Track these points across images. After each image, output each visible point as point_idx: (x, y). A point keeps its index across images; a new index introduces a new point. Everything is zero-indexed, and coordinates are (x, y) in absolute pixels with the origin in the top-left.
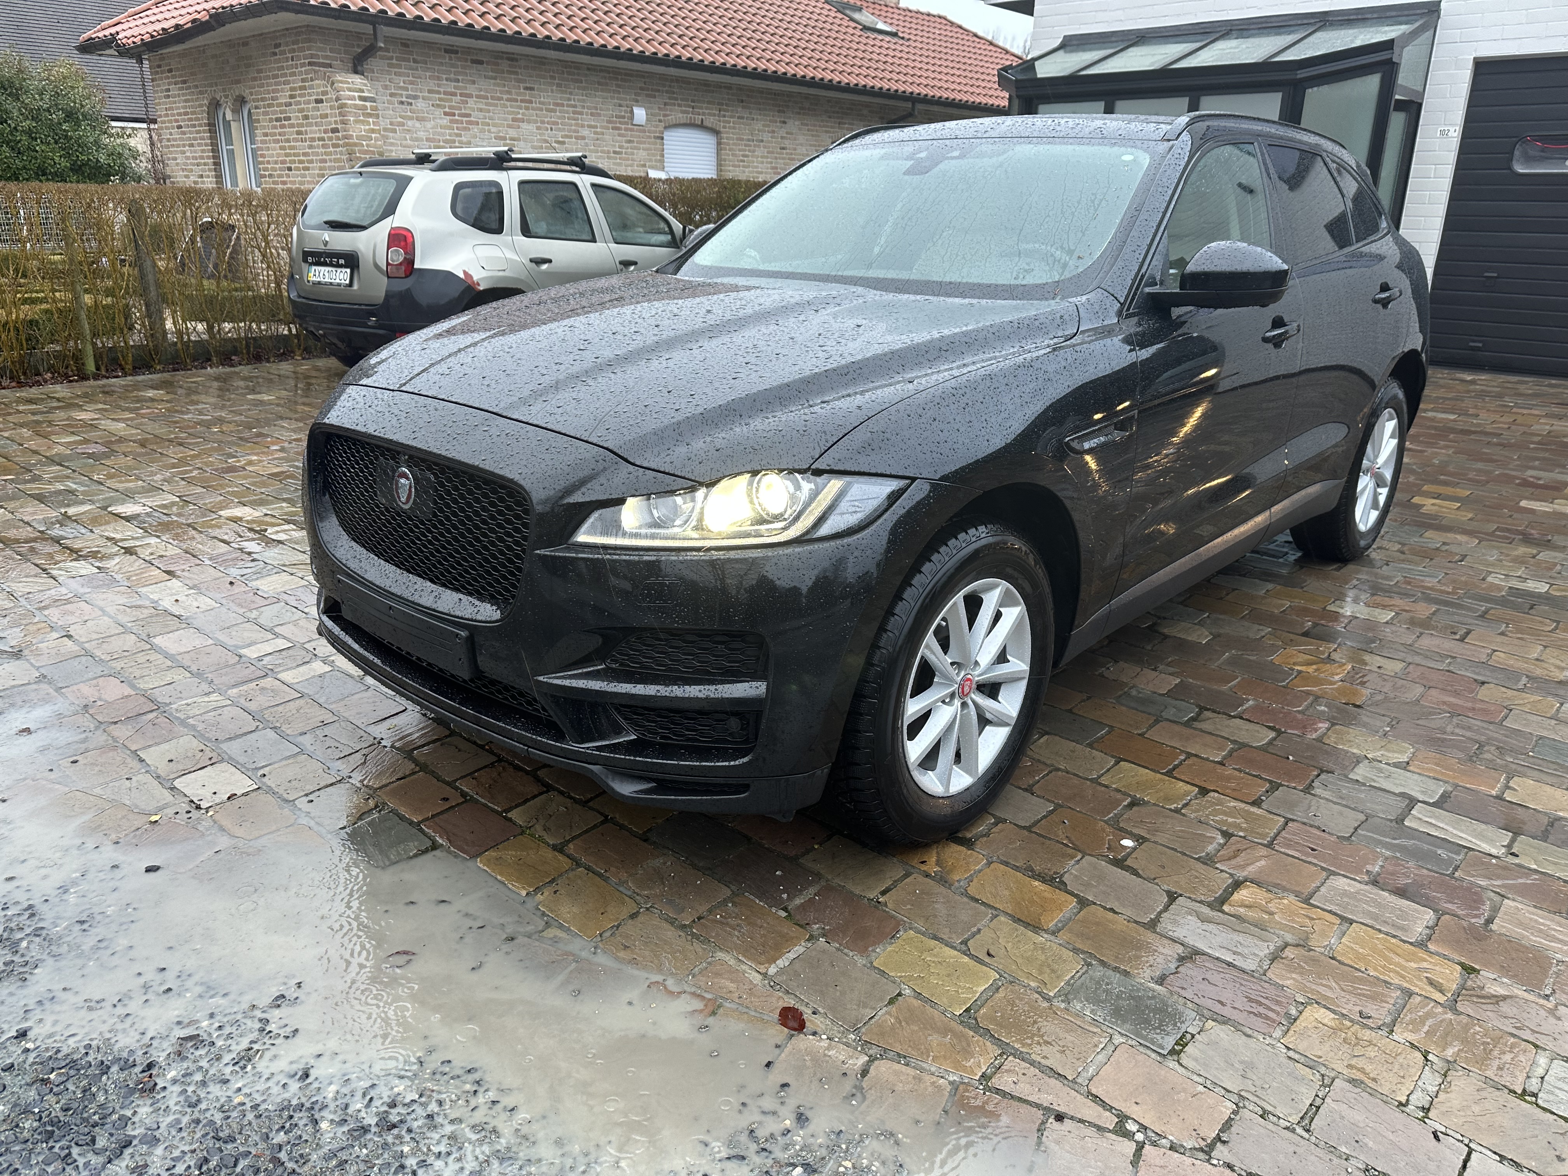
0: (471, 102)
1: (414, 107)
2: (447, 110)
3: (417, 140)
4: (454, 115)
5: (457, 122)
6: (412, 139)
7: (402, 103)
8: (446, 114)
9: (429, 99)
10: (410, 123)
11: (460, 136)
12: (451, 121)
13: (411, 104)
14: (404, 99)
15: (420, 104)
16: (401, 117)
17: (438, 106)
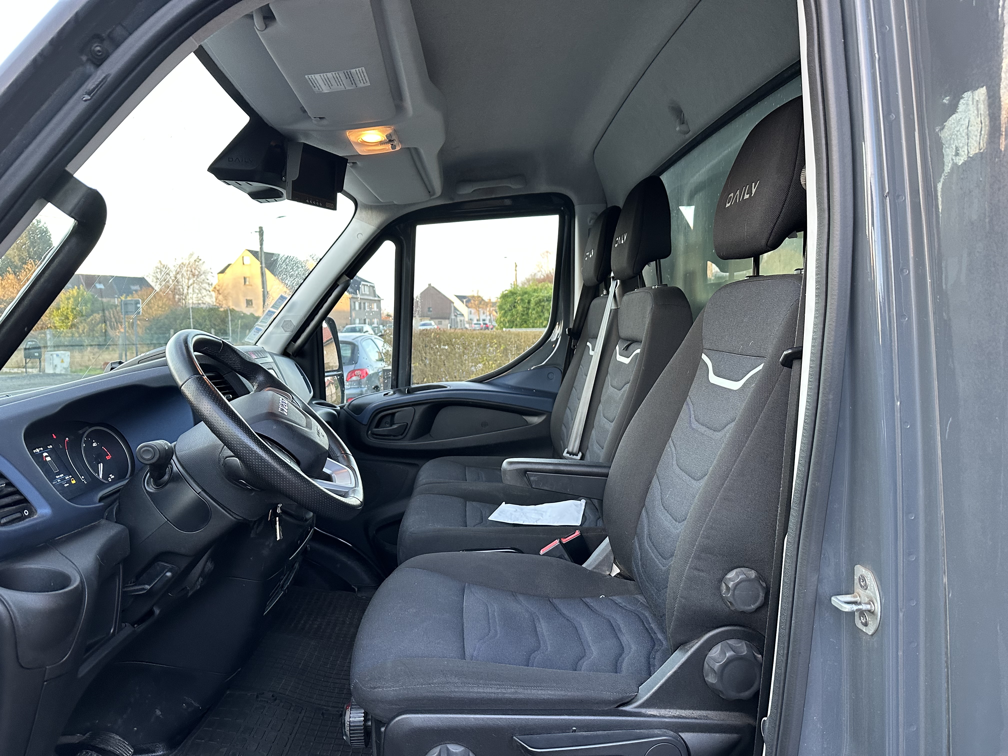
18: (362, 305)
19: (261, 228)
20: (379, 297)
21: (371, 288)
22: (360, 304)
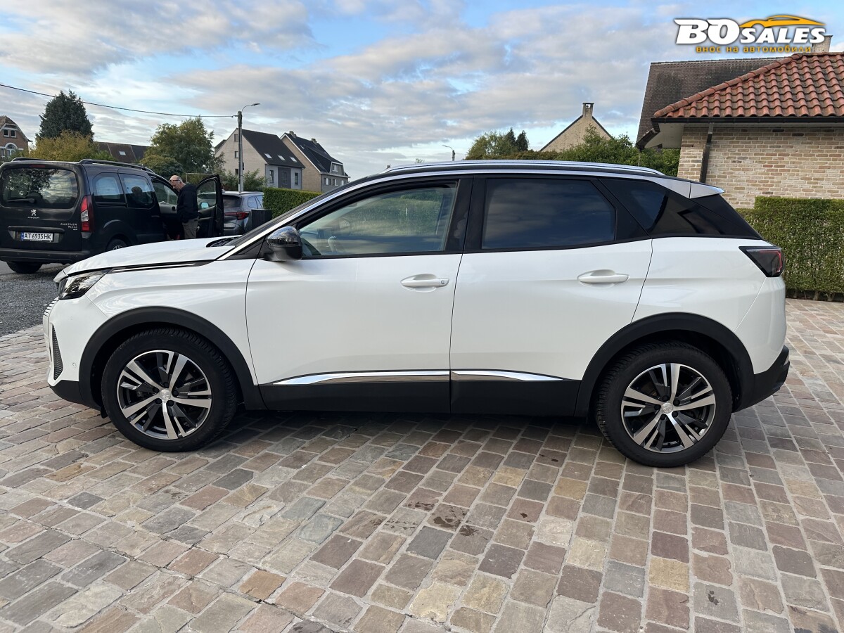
0: (786, 159)
1: (742, 163)
2: (767, 164)
3: (739, 181)
4: (771, 166)
5: (772, 170)
6: (736, 181)
7: (734, 162)
8: (764, 166)
9: (754, 158)
10: (737, 172)
11: (773, 178)
12: (768, 170)
13: (741, 162)
14: (736, 160)
15: (747, 162)
16: (731, 169)
17: (760, 162)
18: (332, 180)
19: (240, 113)
20: (346, 175)
21: (340, 167)
22: (330, 180)
